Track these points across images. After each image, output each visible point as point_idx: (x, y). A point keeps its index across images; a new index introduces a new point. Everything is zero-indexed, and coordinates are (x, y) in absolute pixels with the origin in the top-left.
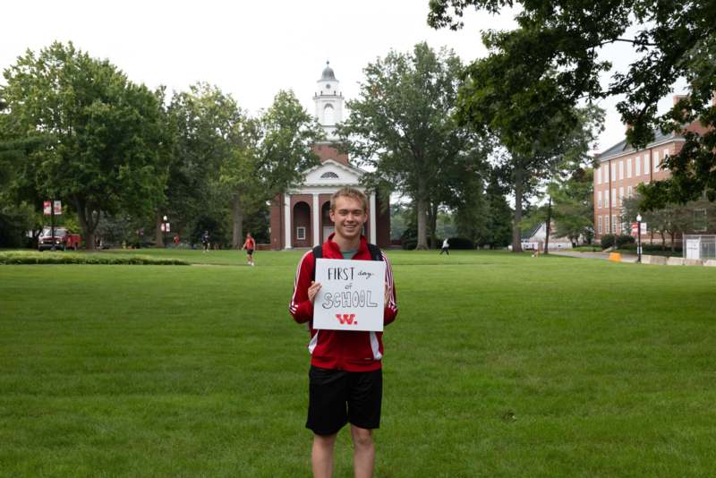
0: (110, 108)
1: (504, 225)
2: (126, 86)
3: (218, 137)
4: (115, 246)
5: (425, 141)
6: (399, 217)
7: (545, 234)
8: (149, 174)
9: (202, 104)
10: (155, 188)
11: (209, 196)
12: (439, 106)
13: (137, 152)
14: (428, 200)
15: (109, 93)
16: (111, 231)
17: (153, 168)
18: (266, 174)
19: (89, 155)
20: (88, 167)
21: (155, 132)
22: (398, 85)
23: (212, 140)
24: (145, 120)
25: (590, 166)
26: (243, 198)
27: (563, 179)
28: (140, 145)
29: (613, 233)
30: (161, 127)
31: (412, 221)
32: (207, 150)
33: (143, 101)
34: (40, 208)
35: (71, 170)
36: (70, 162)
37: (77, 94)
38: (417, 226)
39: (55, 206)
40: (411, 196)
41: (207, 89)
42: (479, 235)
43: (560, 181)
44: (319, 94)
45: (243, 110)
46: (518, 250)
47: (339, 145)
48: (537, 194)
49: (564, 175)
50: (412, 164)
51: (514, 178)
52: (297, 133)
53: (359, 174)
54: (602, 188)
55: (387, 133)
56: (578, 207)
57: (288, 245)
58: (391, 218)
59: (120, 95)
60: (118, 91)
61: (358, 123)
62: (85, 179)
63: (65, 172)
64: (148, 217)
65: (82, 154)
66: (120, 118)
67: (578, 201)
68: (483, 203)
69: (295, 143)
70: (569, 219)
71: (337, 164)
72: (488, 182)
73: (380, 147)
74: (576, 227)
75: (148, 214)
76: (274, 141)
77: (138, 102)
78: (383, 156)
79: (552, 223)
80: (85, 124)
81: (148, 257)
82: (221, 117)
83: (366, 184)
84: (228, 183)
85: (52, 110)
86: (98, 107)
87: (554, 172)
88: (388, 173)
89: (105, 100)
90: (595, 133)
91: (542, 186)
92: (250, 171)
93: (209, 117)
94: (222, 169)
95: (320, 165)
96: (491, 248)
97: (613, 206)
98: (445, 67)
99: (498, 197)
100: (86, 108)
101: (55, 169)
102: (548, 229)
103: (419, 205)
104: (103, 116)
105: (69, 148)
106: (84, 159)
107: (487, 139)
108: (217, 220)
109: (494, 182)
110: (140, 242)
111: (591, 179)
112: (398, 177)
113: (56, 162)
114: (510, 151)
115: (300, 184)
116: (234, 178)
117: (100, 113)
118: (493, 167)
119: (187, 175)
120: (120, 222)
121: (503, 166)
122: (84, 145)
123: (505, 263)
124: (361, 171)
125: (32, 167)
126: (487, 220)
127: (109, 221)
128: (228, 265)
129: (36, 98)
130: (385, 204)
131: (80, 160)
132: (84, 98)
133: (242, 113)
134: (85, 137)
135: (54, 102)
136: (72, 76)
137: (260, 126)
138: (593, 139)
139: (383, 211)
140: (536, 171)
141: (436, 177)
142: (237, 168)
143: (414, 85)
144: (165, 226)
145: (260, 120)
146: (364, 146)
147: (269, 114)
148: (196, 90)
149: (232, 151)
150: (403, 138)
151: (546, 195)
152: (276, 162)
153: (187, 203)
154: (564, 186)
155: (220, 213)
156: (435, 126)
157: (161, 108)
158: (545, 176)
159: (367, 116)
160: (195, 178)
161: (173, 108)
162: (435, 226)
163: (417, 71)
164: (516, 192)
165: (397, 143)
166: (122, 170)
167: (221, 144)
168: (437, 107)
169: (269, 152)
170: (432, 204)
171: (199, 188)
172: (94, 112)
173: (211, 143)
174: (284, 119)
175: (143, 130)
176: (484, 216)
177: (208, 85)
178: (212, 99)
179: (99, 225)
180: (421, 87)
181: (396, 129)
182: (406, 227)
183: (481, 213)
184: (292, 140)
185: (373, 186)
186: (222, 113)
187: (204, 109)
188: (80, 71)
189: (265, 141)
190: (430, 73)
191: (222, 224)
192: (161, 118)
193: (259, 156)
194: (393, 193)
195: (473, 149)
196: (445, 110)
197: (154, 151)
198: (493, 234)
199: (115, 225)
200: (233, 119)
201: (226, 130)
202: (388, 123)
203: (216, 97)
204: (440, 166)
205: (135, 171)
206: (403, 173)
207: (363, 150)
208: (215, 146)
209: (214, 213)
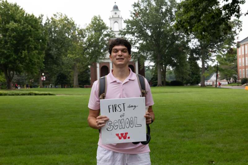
0: (18, 25)
1: (197, 75)
2: (25, 15)
3: (66, 37)
5: (160, 37)
6: (149, 72)
7: (215, 78)
8: (36, 54)
9: (59, 22)
10: (39, 60)
11: (63, 64)
12: (166, 21)
13: (30, 44)
14: (162, 64)
15: (17, 18)
16: (18, 80)
17: (37, 51)
18: (88, 53)
19: (9, 47)
20: (8, 52)
21: (38, 36)
22: (147, 12)
23: (64, 39)
24: (34, 30)
25: (236, 47)
26: (78, 64)
27: (223, 53)
28: (31, 41)
29: (247, 77)
30: (41, 33)
31: (155, 73)
32: (61, 43)
33: (33, 22)
35: (1, 54)
37: (3, 19)
38: (157, 76)
40: (154, 62)
41: (61, 16)
42: (185, 79)
44: (111, 17)
46: (203, 86)
48: (212, 60)
49: (224, 51)
50: (155, 48)
51: (201, 53)
52: (102, 35)
54: (241, 57)
55: (143, 34)
56: (231, 65)
58: (145, 72)
59: (22, 19)
60: (21, 17)
61: (130, 29)
62: (7, 57)
64: (36, 74)
65: (6, 46)
66: (23, 29)
67: (230, 63)
68: (187, 64)
69: (101, 39)
70: (226, 71)
72: (189, 55)
73: (140, 40)
74: (230, 75)
75: (35, 73)
76: (92, 38)
77: (31, 22)
78: (141, 44)
79: (218, 73)
80: (7, 32)
81: (37, 92)
82: (68, 28)
83: (134, 57)
84: (71, 58)
86: (12, 25)
87: (219, 50)
88: (144, 52)
89: (15, 21)
90: (237, 32)
91: (214, 56)
92: (81, 52)
93: (63, 28)
94: (68, 51)
96: (191, 85)
97: (246, 65)
98: (169, 3)
99: (194, 62)
100: (7, 25)
102: (217, 76)
103: (158, 66)
104: (15, 29)
106: (7, 48)
107: (189, 36)
108: (67, 74)
109: (192, 55)
110: (32, 85)
111: (236, 53)
114: (199, 41)
115: (103, 58)
116: (73, 56)
117: (13, 27)
118: (192, 48)
119: (53, 55)
120: (23, 77)
121: (196, 48)
122: (6, 42)
123: (198, 92)
126: (189, 72)
127: (18, 76)
128: (72, 95)
130: (142, 66)
131: (4, 49)
132: (6, 20)
133: (77, 26)
134: (7, 38)
137: (85, 32)
138: (237, 35)
139: (141, 69)
140: (211, 50)
141: (165, 53)
142: (75, 51)
143: (155, 12)
144: (43, 78)
145: (85, 29)
146: (132, 40)
147: (89, 26)
148: (56, 16)
149: (73, 43)
150: (150, 36)
151: (216, 60)
152: (92, 48)
153: (53, 67)
154: (224, 56)
155: (68, 71)
156: (165, 30)
157: (41, 25)
158: (215, 52)
159: (134, 26)
160: (56, 56)
161: (47, 25)
162: (165, 75)
163: (156, 6)
164: (202, 59)
165: (147, 38)
166: (24, 53)
167: (68, 40)
168: (165, 22)
169: (90, 43)
170: (164, 66)
171: (58, 60)
172: (10, 27)
173: (63, 40)
174: (96, 29)
175: (33, 35)
176: (188, 70)
177: (62, 14)
178: (64, 20)
179: (14, 78)
180: (158, 13)
181: (147, 32)
182: (152, 76)
183: (186, 69)
184: (100, 38)
185: (137, 58)
186: (68, 26)
187: (60, 25)
188: (3, 9)
189: (87, 39)
190: (162, 6)
191: (69, 76)
192: (41, 29)
193: (85, 45)
194: (146, 61)
195: (182, 40)
196: (169, 23)
197: (38, 44)
198: (191, 78)
199: (21, 78)
200: (73, 29)
201: (70, 34)
202: (143, 29)
203: (65, 19)
204: (167, 48)
205: (30, 53)
206: (150, 52)
207: (132, 42)
208: (65, 41)
209: (65, 71)
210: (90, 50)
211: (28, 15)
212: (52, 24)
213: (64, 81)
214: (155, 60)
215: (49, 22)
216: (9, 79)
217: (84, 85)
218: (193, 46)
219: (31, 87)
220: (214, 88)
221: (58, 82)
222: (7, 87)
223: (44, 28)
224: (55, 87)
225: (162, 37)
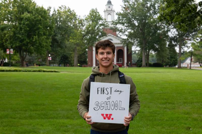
0: (30, 15)
1: (174, 58)
2: (36, 7)
3: (69, 26)
4: (31, 65)
6: (135, 55)
7: (190, 62)
8: (45, 39)
9: (63, 14)
10: (47, 44)
11: (66, 47)
13: (40, 31)
14: (146, 49)
16: (30, 60)
17: (46, 37)
18: (86, 39)
19: (23, 32)
20: (22, 37)
21: (47, 24)
22: (135, 6)
24: (43, 19)
26: (78, 48)
27: (197, 41)
28: (41, 29)
30: (49, 22)
31: (140, 57)
32: (65, 31)
33: (42, 13)
34: (5, 51)
35: (16, 38)
36: (16, 35)
37: (19, 10)
38: (142, 58)
39: (11, 51)
40: (140, 47)
42: (165, 62)
43: (196, 42)
44: (106, 10)
45: (78, 16)
46: (180, 67)
47: (113, 29)
48: (187, 47)
49: (197, 40)
50: (141, 36)
51: (179, 41)
52: (98, 24)
53: (120, 39)
55: (131, 24)
57: (94, 65)
58: (132, 56)
59: (34, 11)
60: (33, 9)
61: (121, 20)
62: (22, 41)
63: (14, 38)
65: (20, 32)
66: (34, 19)
68: (166, 50)
70: (199, 56)
71: (112, 35)
72: (169, 42)
73: (128, 29)
75: (44, 54)
77: (41, 13)
78: (130, 33)
79: (193, 57)
80: (22, 21)
81: (45, 70)
82: (70, 18)
83: (123, 43)
84: (72, 42)
85: (9, 16)
86: (26, 15)
87: (194, 38)
88: (131, 39)
89: (29, 12)
91: (189, 43)
92: (81, 38)
93: (66, 18)
94: (70, 37)
95: (106, 36)
96: (169, 67)
99: (172, 48)
100: (22, 15)
101: (11, 37)
102: (191, 60)
103: (143, 51)
104: (28, 18)
105: (16, 30)
106: (21, 34)
107: (168, 27)
108: (69, 56)
109: (171, 42)
110: (40, 64)
112: (135, 40)
113: (11, 35)
114: (177, 30)
116: (74, 41)
117: (27, 17)
118: (171, 37)
119: (58, 40)
120: (33, 57)
121: (174, 36)
122: (21, 29)
123: (176, 72)
124: (121, 38)
125: (2, 37)
126: (168, 56)
127: (29, 56)
128: (73, 72)
129: (4, 12)
130: (130, 50)
131: (20, 34)
132: (21, 11)
133: (78, 17)
135: (10, 13)
136: (16, 4)
137: (84, 21)
139: (129, 53)
140: (187, 38)
141: (149, 40)
142: (76, 37)
143: (141, 6)
144: (50, 58)
145: (84, 19)
146: (122, 29)
147: (88, 17)
148: (61, 8)
149: (74, 30)
150: (137, 26)
151: (190, 47)
152: (90, 35)
153: (58, 49)
154: (197, 44)
155: (69, 53)
156: (149, 22)
157: (49, 15)
158: (190, 40)
159: (124, 18)
160: (61, 41)
161: (53, 15)
162: (149, 58)
163: (142, 1)
164: (179, 46)
165: (135, 28)
166: (35, 37)
167: (70, 28)
168: (150, 15)
169: (88, 31)
170: (148, 50)
171: (62, 44)
172: (25, 17)
173: (67, 28)
174: (93, 19)
175: (42, 23)
176: (167, 55)
177: (66, 7)
178: (67, 12)
179: (26, 58)
180: (144, 7)
181: (134, 23)
182: (138, 58)
183: (166, 54)
184: (96, 27)
185: (126, 44)
186: (71, 17)
187: (64, 16)
188: (19, 2)
189: (86, 27)
190: (147, 2)
191: (70, 57)
192: (49, 19)
193: (84, 33)
194: (133, 46)
195: (163, 30)
196: (153, 16)
197: (46, 31)
198: (170, 61)
199: (31, 58)
200: (75, 19)
201: (72, 23)
202: (132, 20)
203: (69, 11)
204: (151, 36)
205: (40, 38)
206: (137, 39)
207: (122, 30)
208: (68, 29)
209: (67, 53)
210: (88, 37)
211: (39, 7)
212: (57, 15)
213: (66, 61)
214: (140, 46)
215: (55, 13)
216: (23, 58)
217: (82, 65)
218: (172, 35)
219: (39, 65)
220: (188, 69)
221: (61, 62)
222: (20, 65)
223: (51, 18)
224: (59, 65)
225: (146, 27)
